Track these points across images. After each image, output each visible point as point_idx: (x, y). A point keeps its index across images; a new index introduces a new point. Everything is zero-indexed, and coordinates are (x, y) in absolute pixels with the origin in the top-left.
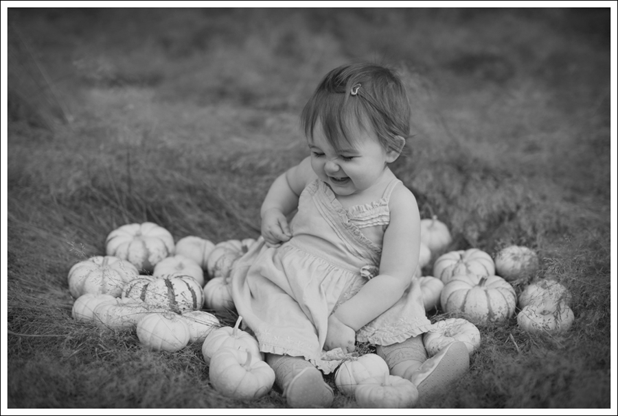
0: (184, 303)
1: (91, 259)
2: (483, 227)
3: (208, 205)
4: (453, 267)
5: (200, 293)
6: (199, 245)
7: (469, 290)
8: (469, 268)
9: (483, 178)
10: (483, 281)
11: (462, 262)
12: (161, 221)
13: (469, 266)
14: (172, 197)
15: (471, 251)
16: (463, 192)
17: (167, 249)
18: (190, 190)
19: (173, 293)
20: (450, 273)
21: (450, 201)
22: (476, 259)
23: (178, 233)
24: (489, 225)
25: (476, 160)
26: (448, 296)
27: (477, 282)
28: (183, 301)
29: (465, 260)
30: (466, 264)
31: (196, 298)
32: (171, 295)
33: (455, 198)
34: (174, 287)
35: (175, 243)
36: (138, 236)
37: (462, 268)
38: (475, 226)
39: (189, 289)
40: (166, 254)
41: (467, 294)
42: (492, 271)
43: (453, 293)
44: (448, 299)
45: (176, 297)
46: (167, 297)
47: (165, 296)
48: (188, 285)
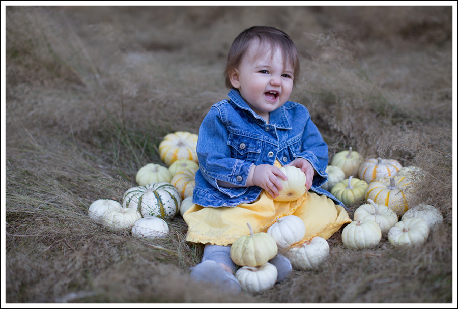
0: (169, 208)
19: (161, 202)
32: (160, 204)
34: (162, 198)
39: (172, 197)
45: (164, 205)
46: (158, 206)
47: (156, 205)
48: (170, 194)
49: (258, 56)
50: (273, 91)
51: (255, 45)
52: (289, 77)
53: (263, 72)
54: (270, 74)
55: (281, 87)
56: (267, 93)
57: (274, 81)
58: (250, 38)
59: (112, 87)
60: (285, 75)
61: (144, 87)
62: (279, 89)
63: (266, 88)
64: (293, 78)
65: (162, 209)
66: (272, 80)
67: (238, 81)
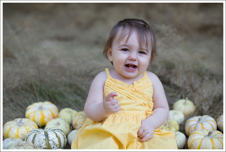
0: (53, 144)
1: (15, 120)
2: (211, 103)
3: (79, 92)
4: (195, 125)
5: (63, 138)
6: (70, 112)
7: (203, 139)
8: (203, 126)
9: (210, 79)
10: (210, 134)
11: (200, 122)
12: (53, 100)
13: (203, 125)
14: (61, 89)
15: (205, 116)
16: (201, 86)
17: (53, 114)
18: (71, 85)
19: (48, 139)
20: (193, 129)
21: (194, 91)
22: (207, 121)
23: (60, 105)
24: (214, 102)
25: (207, 70)
26: (191, 142)
27: (207, 134)
28: (53, 143)
29: (201, 121)
30: (201, 124)
31: (61, 142)
32: (47, 140)
33: (197, 89)
34: (49, 136)
36: (41, 108)
37: (200, 126)
38: (207, 103)
39: (57, 137)
40: (53, 117)
41: (201, 141)
42: (215, 127)
43: (194, 140)
44: (191, 143)
45: (49, 141)
46: (45, 141)
47: (44, 141)
48: (56, 134)
49: (121, 38)
52: (145, 53)
53: (125, 50)
54: (129, 52)
55: (137, 61)
59: (33, 60)
60: (141, 52)
61: (54, 60)
63: (125, 62)
65: (47, 143)
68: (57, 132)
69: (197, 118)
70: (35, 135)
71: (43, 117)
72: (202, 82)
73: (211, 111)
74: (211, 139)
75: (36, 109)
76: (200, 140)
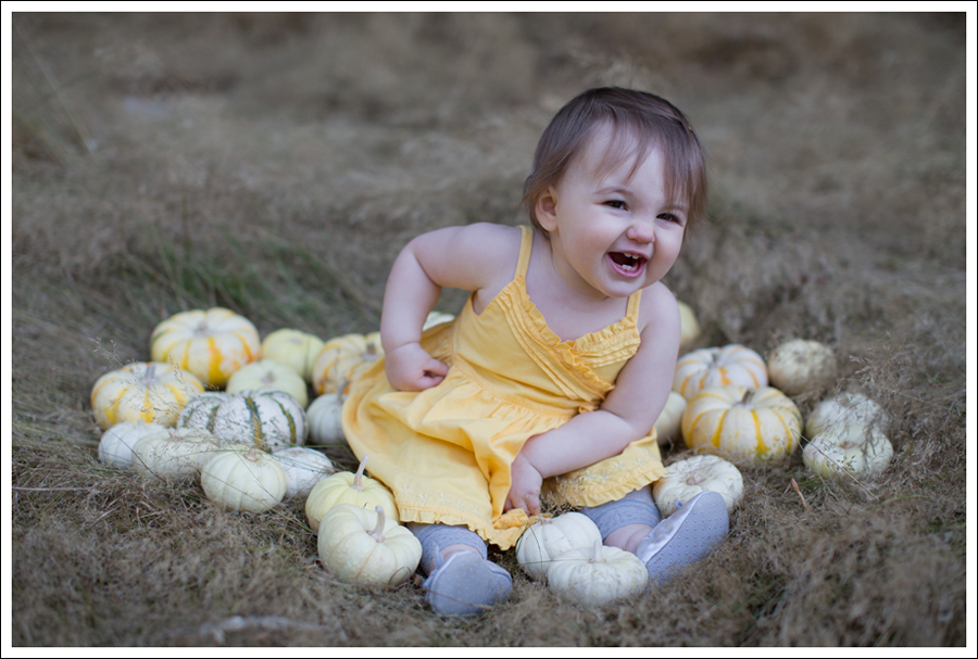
1: (128, 367)
2: (749, 311)
3: (313, 279)
4: (701, 376)
5: (301, 418)
6: (299, 343)
7: (727, 413)
8: (728, 376)
9: (748, 234)
10: (748, 396)
11: (716, 366)
12: (240, 307)
13: (727, 372)
14: (255, 268)
15: (729, 350)
16: (717, 255)
17: (247, 350)
18: (286, 257)
19: (258, 419)
20: (697, 384)
21: (697, 272)
22: (738, 361)
23: (266, 324)
24: (759, 308)
25: (737, 206)
26: (693, 421)
27: (740, 396)
28: (274, 432)
29: (720, 363)
30: (723, 370)
31: (294, 427)
32: (255, 423)
33: (704, 265)
34: (260, 410)
35: (262, 340)
36: (202, 330)
37: (717, 375)
38: (735, 310)
39: (284, 412)
40: (246, 358)
41: (724, 417)
42: (762, 378)
43: (701, 415)
44: (694, 425)
45: (263, 427)
46: (249, 426)
48: (281, 406)
50: (632, 253)
51: (602, 137)
52: (675, 220)
53: (615, 204)
54: (629, 212)
55: (651, 246)
56: (618, 258)
57: (635, 231)
58: (594, 115)
60: (666, 216)
62: (647, 251)
63: (614, 244)
64: (684, 223)
66: (631, 227)
67: (554, 214)
68: (282, 401)
69: (705, 355)
70: (215, 410)
71: (218, 358)
72: (719, 243)
73: (750, 335)
74: (753, 411)
75: (189, 335)
76: (720, 415)
